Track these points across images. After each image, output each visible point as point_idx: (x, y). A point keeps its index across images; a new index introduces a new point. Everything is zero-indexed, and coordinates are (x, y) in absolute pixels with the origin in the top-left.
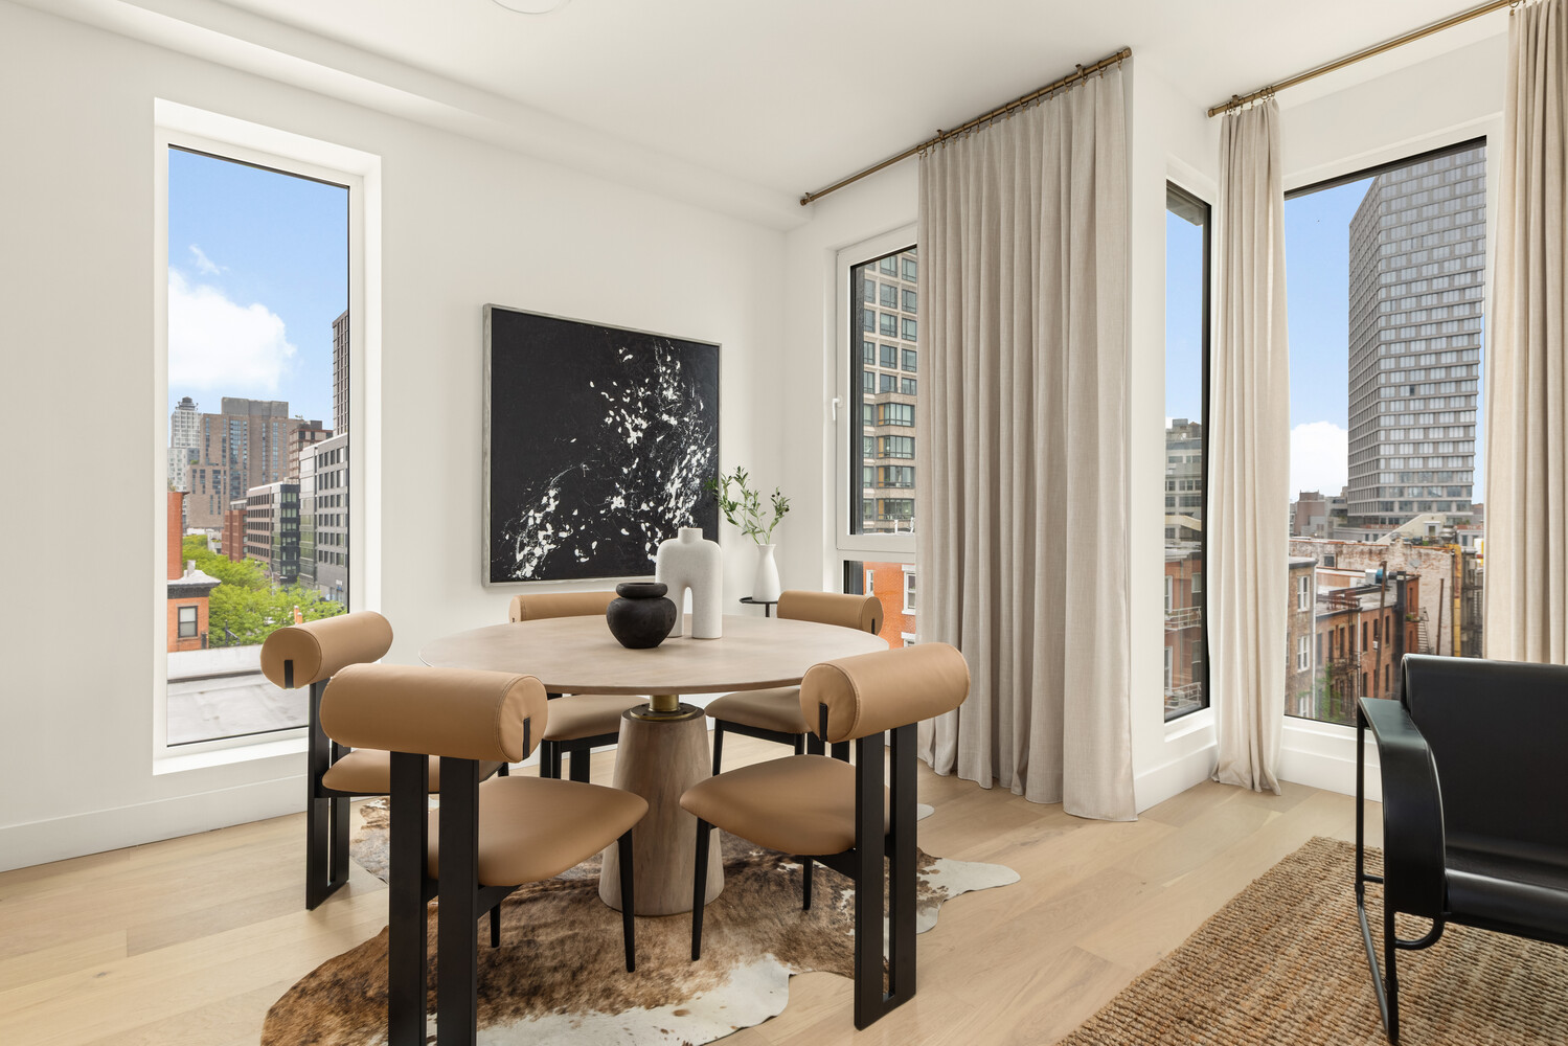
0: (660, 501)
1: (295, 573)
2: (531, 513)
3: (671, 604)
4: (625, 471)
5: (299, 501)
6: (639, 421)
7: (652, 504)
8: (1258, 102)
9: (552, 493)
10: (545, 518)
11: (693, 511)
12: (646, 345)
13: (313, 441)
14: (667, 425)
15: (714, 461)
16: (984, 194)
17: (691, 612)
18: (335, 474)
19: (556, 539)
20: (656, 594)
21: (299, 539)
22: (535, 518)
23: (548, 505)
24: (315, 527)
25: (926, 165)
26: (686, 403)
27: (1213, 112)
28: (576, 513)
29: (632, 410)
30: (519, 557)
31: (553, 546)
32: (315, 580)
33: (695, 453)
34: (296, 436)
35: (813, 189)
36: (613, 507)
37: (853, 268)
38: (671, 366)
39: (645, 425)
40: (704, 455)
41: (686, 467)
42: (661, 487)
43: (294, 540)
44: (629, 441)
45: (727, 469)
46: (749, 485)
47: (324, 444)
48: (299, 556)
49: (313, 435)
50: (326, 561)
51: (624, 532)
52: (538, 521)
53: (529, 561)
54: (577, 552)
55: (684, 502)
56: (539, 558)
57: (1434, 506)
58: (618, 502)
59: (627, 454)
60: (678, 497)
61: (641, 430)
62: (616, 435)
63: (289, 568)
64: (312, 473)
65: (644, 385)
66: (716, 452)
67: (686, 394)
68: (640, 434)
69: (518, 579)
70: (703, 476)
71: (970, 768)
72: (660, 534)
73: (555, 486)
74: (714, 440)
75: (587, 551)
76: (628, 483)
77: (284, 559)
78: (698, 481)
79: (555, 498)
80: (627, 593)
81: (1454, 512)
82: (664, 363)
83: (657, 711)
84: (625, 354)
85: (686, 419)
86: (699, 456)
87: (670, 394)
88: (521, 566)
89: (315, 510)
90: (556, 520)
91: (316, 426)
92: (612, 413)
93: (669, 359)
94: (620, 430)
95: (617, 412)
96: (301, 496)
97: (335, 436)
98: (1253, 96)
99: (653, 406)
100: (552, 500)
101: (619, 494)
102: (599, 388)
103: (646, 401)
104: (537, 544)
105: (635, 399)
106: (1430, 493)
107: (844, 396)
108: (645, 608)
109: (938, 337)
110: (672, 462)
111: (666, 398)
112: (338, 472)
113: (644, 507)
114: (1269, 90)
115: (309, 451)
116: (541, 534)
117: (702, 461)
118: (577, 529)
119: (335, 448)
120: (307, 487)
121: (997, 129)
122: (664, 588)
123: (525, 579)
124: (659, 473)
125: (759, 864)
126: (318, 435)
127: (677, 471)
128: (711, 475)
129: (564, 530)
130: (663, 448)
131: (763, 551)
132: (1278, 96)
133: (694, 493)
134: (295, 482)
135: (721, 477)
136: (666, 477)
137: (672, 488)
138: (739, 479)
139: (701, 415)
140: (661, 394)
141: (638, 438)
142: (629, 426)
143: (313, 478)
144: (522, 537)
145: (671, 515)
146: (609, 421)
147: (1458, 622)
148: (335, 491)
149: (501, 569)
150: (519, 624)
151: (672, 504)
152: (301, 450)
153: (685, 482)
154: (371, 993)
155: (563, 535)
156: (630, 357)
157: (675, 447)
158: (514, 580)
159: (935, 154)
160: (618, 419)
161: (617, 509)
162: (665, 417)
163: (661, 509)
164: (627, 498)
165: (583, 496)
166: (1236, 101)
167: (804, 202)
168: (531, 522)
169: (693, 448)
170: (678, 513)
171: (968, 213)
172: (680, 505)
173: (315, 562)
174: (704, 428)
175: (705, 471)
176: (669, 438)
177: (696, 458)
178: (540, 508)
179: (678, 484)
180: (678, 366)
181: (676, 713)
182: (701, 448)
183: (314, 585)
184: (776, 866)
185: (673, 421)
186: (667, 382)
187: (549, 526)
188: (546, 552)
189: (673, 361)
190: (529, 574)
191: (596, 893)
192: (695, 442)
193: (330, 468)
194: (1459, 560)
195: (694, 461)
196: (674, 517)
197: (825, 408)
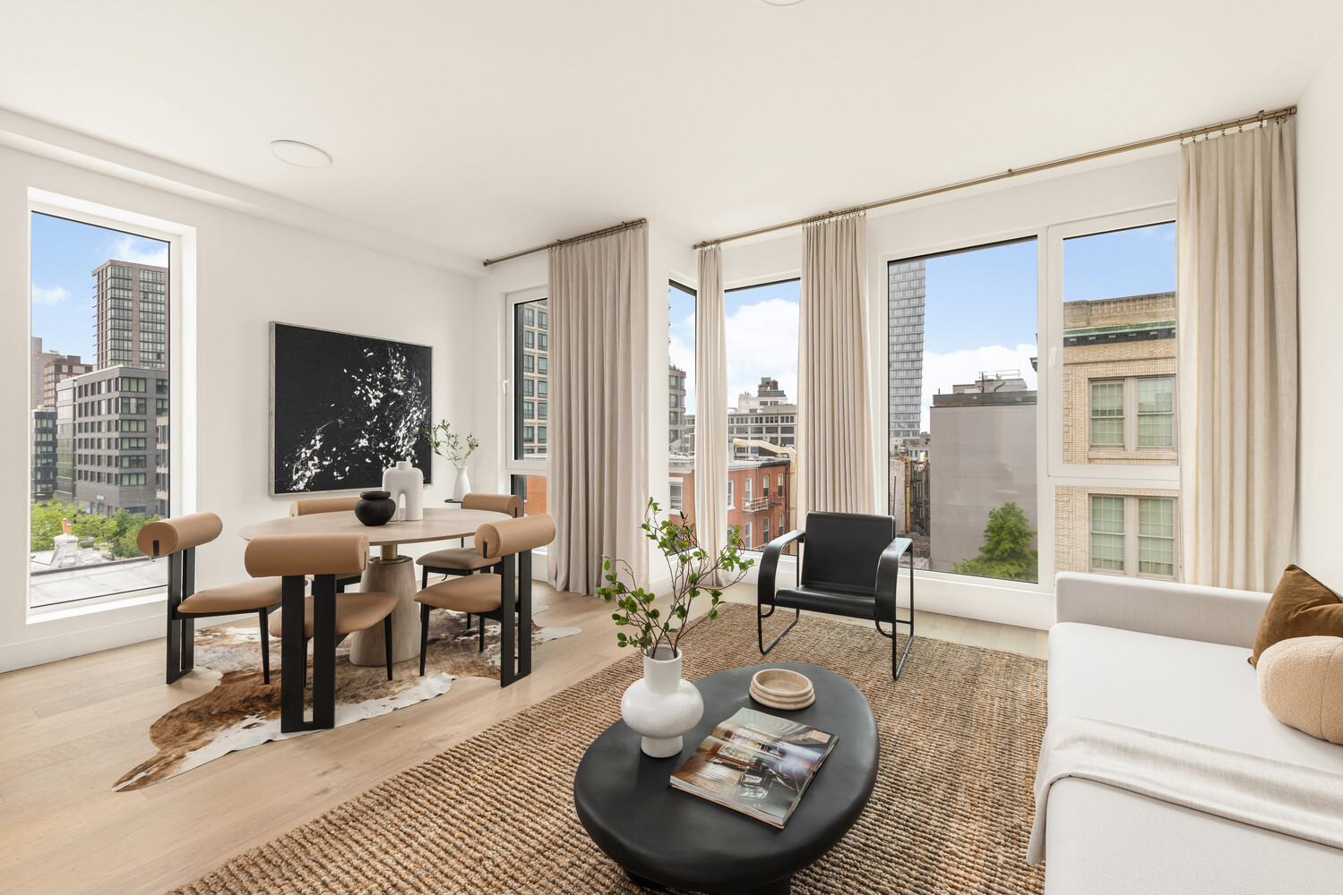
0: (392, 442)
1: (51, 491)
2: (304, 450)
3: (392, 502)
4: (368, 423)
5: (55, 426)
6: (377, 393)
7: (386, 443)
8: (713, 246)
9: (318, 437)
10: (313, 453)
11: (414, 447)
12: (383, 348)
13: (70, 373)
14: (396, 395)
15: (429, 416)
16: (581, 278)
17: (404, 507)
18: (96, 404)
19: (320, 466)
20: (384, 497)
21: (55, 460)
22: (306, 453)
23: (315, 445)
24: (74, 450)
25: (552, 257)
26: (409, 382)
27: (695, 247)
28: (334, 449)
29: (373, 387)
30: (295, 477)
31: (319, 470)
32: (74, 495)
33: (415, 412)
34: (52, 369)
35: (491, 257)
36: (360, 445)
37: (516, 305)
38: (400, 359)
39: (381, 395)
40: (421, 413)
41: (409, 420)
42: (393, 433)
43: (50, 461)
44: (371, 405)
45: (436, 421)
46: (451, 431)
47: (84, 378)
48: (55, 474)
49: (70, 368)
50: (86, 479)
51: (367, 460)
52: (308, 455)
53: (302, 480)
54: (335, 473)
55: (409, 442)
56: (309, 478)
57: (901, 433)
58: (363, 443)
59: (370, 413)
60: (404, 439)
61: (379, 398)
62: (362, 402)
63: (44, 486)
64: (71, 402)
65: (381, 371)
66: (430, 411)
67: (410, 376)
68: (379, 401)
69: (294, 491)
70: (420, 426)
71: (576, 587)
72: (392, 462)
73: (320, 433)
74: (428, 404)
75: (342, 473)
76: (370, 431)
77: (39, 478)
78: (417, 429)
79: (320, 441)
80: (366, 497)
81: (911, 437)
82: (395, 358)
83: (384, 559)
84: (368, 352)
85: (410, 392)
86: (418, 413)
87: (398, 376)
88: (296, 483)
89: (74, 434)
90: (321, 454)
91: (73, 361)
92: (359, 388)
93: (398, 355)
94: (365, 399)
95: (363, 388)
96: (58, 422)
97: (95, 371)
98: (712, 243)
99: (387, 384)
100: (318, 442)
101: (364, 437)
102: (350, 373)
103: (382, 381)
104: (308, 469)
105: (375, 380)
106: (899, 426)
107: (511, 379)
108: (377, 505)
109: (558, 353)
110: (400, 417)
111: (396, 379)
112: (99, 402)
113: (381, 445)
114: (718, 242)
115: (66, 382)
116: (310, 463)
117: (421, 417)
118: (335, 460)
119: (96, 380)
120: (65, 414)
121: (586, 245)
122: (389, 494)
123: (299, 491)
124: (391, 424)
125: (444, 639)
126: (75, 369)
127: (403, 423)
128: (426, 425)
129: (326, 460)
130: (394, 409)
131: (460, 471)
132: (722, 244)
133: (415, 436)
134: (51, 410)
135: (433, 426)
136: (396, 427)
137: (400, 433)
138: (445, 427)
139: (419, 389)
140: (392, 377)
141: (377, 403)
142: (371, 396)
143: (72, 407)
144: (297, 465)
145: (399, 450)
146: (357, 393)
147: (908, 501)
148: (96, 419)
149: (283, 484)
150: (297, 517)
151: (400, 443)
152: (57, 381)
153: (409, 429)
154: (213, 713)
155: (326, 463)
156: (372, 354)
157: (402, 408)
158: (291, 492)
159: (556, 251)
160: (363, 391)
161: (363, 447)
162: (395, 390)
163: (393, 446)
164: (370, 440)
165: (339, 440)
166: (704, 244)
167: (485, 264)
168: (303, 455)
169: (414, 409)
170: (404, 448)
171: (572, 287)
172: (405, 443)
173: (74, 480)
174: (422, 397)
175: (422, 423)
176: (398, 403)
177: (416, 415)
178: (309, 447)
179: (404, 431)
180: (404, 360)
181: (396, 560)
182: (420, 409)
183: (73, 500)
184: (455, 639)
185: (401, 393)
186: (397, 369)
187: (315, 458)
188: (314, 474)
189: (400, 356)
190: (302, 488)
191: (348, 660)
192: (416, 405)
193: (90, 398)
194: (909, 465)
195: (415, 417)
196: (402, 451)
197: (499, 386)
